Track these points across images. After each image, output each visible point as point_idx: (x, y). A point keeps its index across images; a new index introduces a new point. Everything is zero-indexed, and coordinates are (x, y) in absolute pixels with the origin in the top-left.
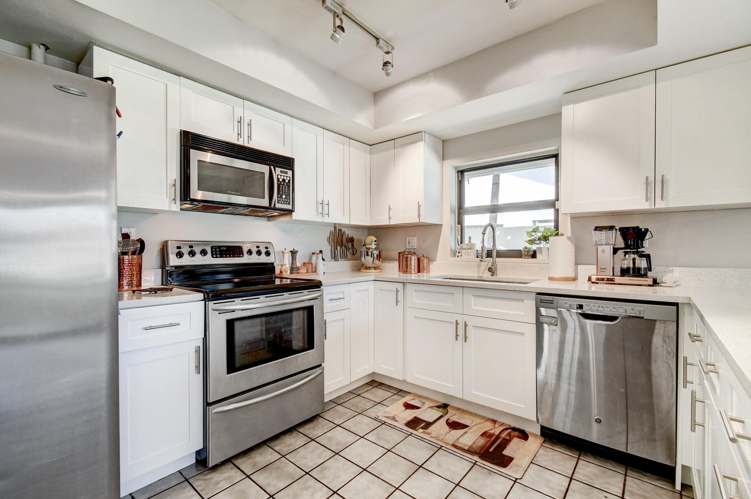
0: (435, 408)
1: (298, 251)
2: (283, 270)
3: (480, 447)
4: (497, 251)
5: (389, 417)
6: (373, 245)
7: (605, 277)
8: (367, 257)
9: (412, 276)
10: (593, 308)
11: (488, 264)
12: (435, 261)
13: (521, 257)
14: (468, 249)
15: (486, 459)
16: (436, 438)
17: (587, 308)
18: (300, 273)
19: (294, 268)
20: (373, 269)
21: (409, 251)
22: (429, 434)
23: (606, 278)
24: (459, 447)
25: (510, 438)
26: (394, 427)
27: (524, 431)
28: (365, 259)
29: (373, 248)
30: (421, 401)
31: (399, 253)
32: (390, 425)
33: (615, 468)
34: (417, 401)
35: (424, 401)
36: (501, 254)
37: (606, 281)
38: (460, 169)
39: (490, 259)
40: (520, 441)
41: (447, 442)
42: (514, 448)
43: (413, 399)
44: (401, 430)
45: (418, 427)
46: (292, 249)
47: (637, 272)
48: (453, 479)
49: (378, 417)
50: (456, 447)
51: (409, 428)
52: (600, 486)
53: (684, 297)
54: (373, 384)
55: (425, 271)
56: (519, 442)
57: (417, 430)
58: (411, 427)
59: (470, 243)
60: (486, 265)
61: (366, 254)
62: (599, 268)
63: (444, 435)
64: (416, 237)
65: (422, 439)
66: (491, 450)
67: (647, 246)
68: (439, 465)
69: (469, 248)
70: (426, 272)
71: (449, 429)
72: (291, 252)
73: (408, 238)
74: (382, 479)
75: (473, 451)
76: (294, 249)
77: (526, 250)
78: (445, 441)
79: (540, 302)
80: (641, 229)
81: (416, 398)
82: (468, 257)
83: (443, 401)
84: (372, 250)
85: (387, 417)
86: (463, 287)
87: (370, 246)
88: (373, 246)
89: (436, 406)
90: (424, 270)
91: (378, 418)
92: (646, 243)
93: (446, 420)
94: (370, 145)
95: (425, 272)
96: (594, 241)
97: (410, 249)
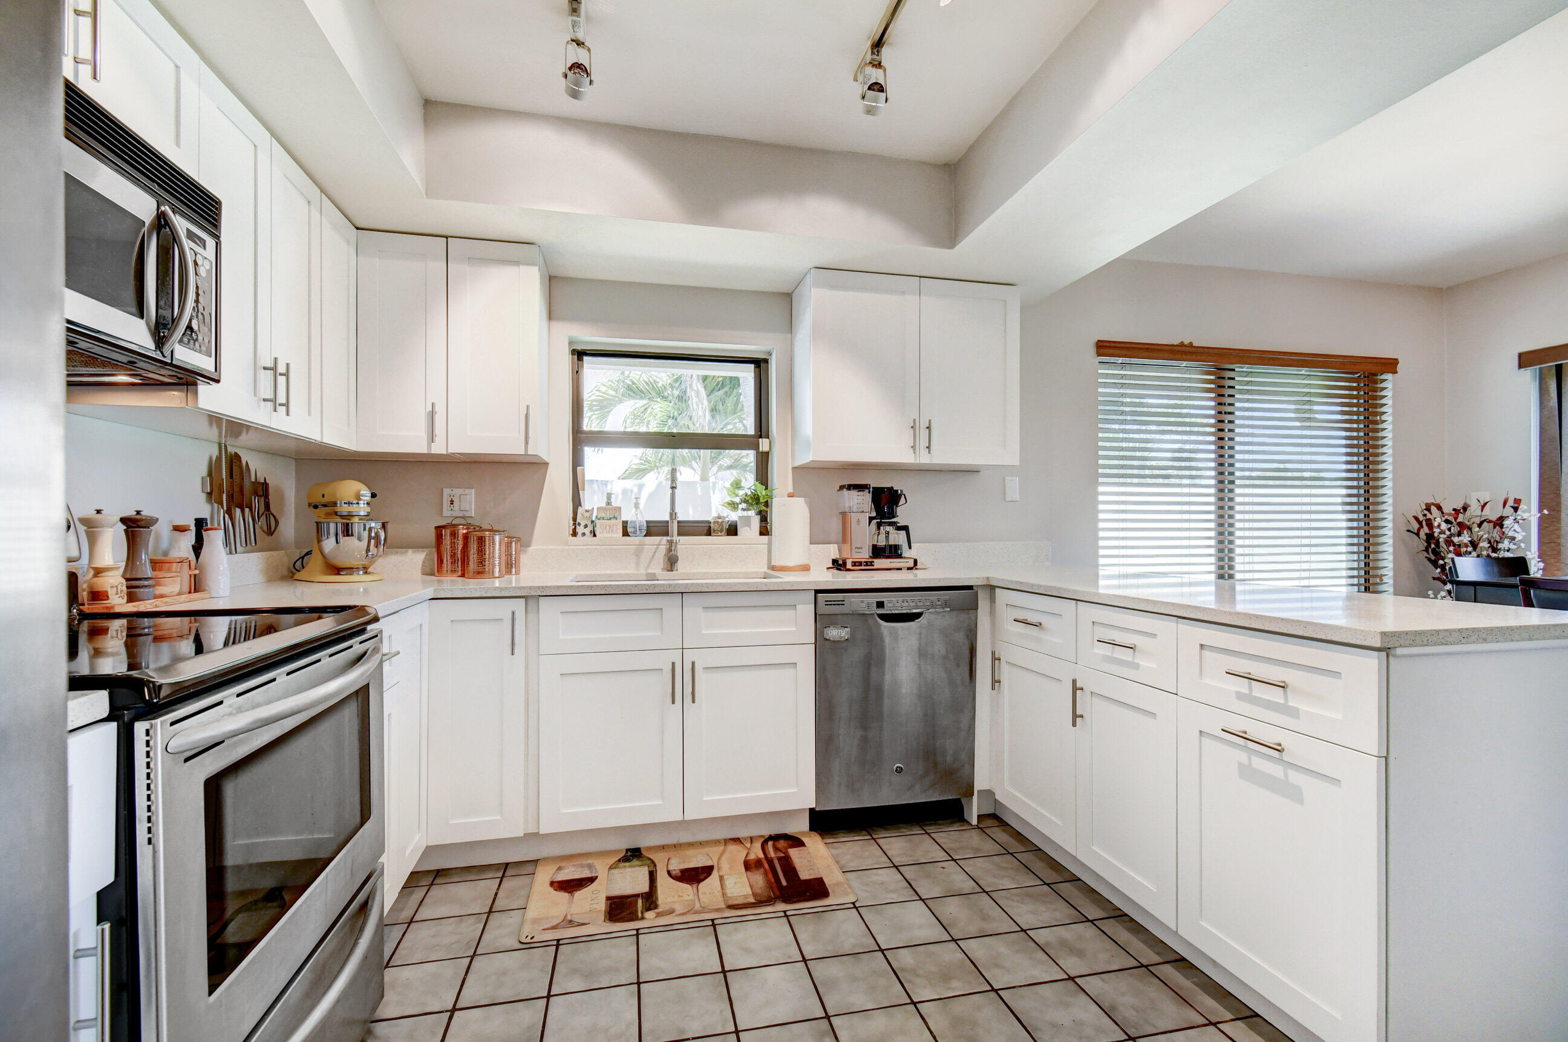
0: (622, 864)
1: (157, 520)
2: (112, 587)
3: (767, 887)
4: (678, 522)
5: (558, 924)
6: (362, 506)
7: (863, 560)
8: (343, 540)
9: (493, 583)
10: (897, 605)
11: (657, 548)
12: (529, 546)
13: (709, 533)
14: (610, 519)
15: (795, 900)
16: (692, 912)
17: (889, 605)
18: (162, 596)
19: (140, 579)
20: (361, 572)
21: (465, 523)
22: (671, 912)
23: (864, 562)
24: (741, 905)
25: (784, 853)
26: (591, 938)
27: (786, 834)
28: (337, 543)
29: (362, 513)
30: (580, 864)
31: (437, 528)
32: (574, 941)
33: (912, 831)
34: (572, 869)
35: (589, 861)
36: (688, 529)
37: (864, 566)
38: (580, 348)
39: (662, 539)
40: (800, 850)
41: (717, 908)
42: (803, 863)
43: (560, 869)
44: (608, 936)
45: (637, 911)
46: (131, 513)
47: (893, 552)
48: (790, 957)
49: (532, 938)
50: (735, 907)
51: (623, 922)
52: (926, 858)
53: (983, 578)
54: (419, 881)
55: (514, 570)
56: (800, 853)
57: (643, 918)
58: (626, 919)
59: (608, 507)
60: (653, 551)
61: (343, 532)
62: (853, 548)
63: (696, 897)
64: (473, 490)
65: (668, 928)
66: (784, 883)
67: (903, 514)
68: (747, 950)
69: (612, 516)
70: (516, 572)
71: (692, 887)
72: (123, 520)
73: (447, 492)
74: (693, 1039)
75: (766, 899)
76: (138, 513)
77: (720, 520)
78: (709, 908)
79: (826, 605)
80: (897, 491)
81: (563, 864)
82: (610, 535)
83: (623, 844)
84: (360, 519)
85: (554, 928)
86: (682, 593)
87: (353, 509)
88: (362, 509)
89: (619, 861)
90: (512, 567)
91: (532, 941)
92: (899, 510)
93: (668, 876)
94: (358, 228)
95: (514, 573)
96: (847, 506)
97: (467, 519)
